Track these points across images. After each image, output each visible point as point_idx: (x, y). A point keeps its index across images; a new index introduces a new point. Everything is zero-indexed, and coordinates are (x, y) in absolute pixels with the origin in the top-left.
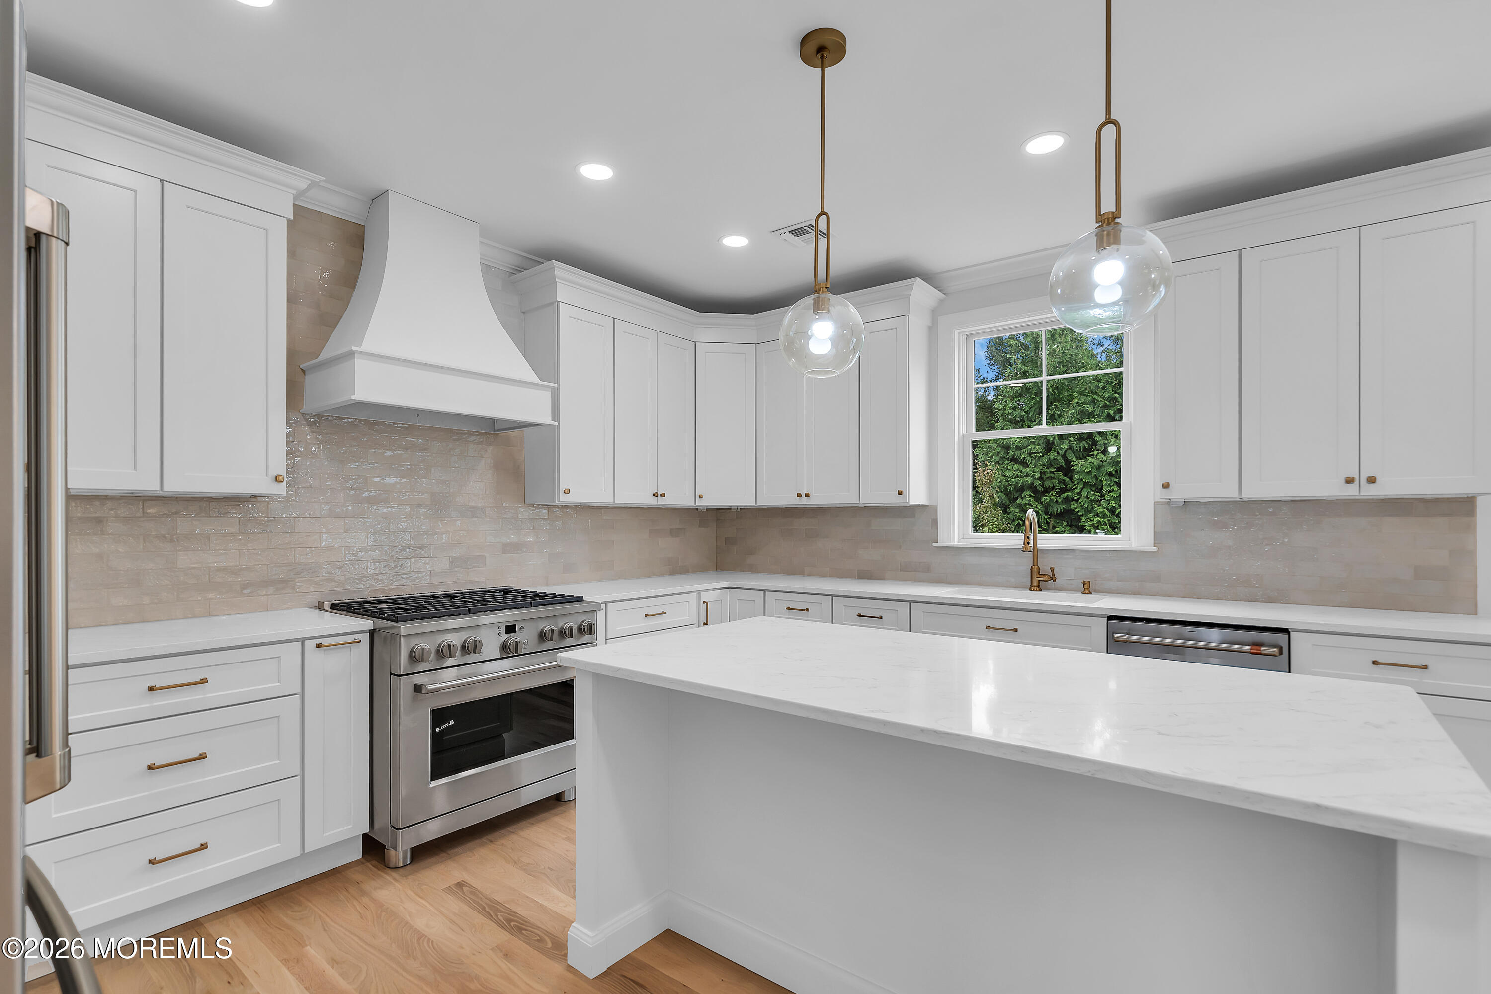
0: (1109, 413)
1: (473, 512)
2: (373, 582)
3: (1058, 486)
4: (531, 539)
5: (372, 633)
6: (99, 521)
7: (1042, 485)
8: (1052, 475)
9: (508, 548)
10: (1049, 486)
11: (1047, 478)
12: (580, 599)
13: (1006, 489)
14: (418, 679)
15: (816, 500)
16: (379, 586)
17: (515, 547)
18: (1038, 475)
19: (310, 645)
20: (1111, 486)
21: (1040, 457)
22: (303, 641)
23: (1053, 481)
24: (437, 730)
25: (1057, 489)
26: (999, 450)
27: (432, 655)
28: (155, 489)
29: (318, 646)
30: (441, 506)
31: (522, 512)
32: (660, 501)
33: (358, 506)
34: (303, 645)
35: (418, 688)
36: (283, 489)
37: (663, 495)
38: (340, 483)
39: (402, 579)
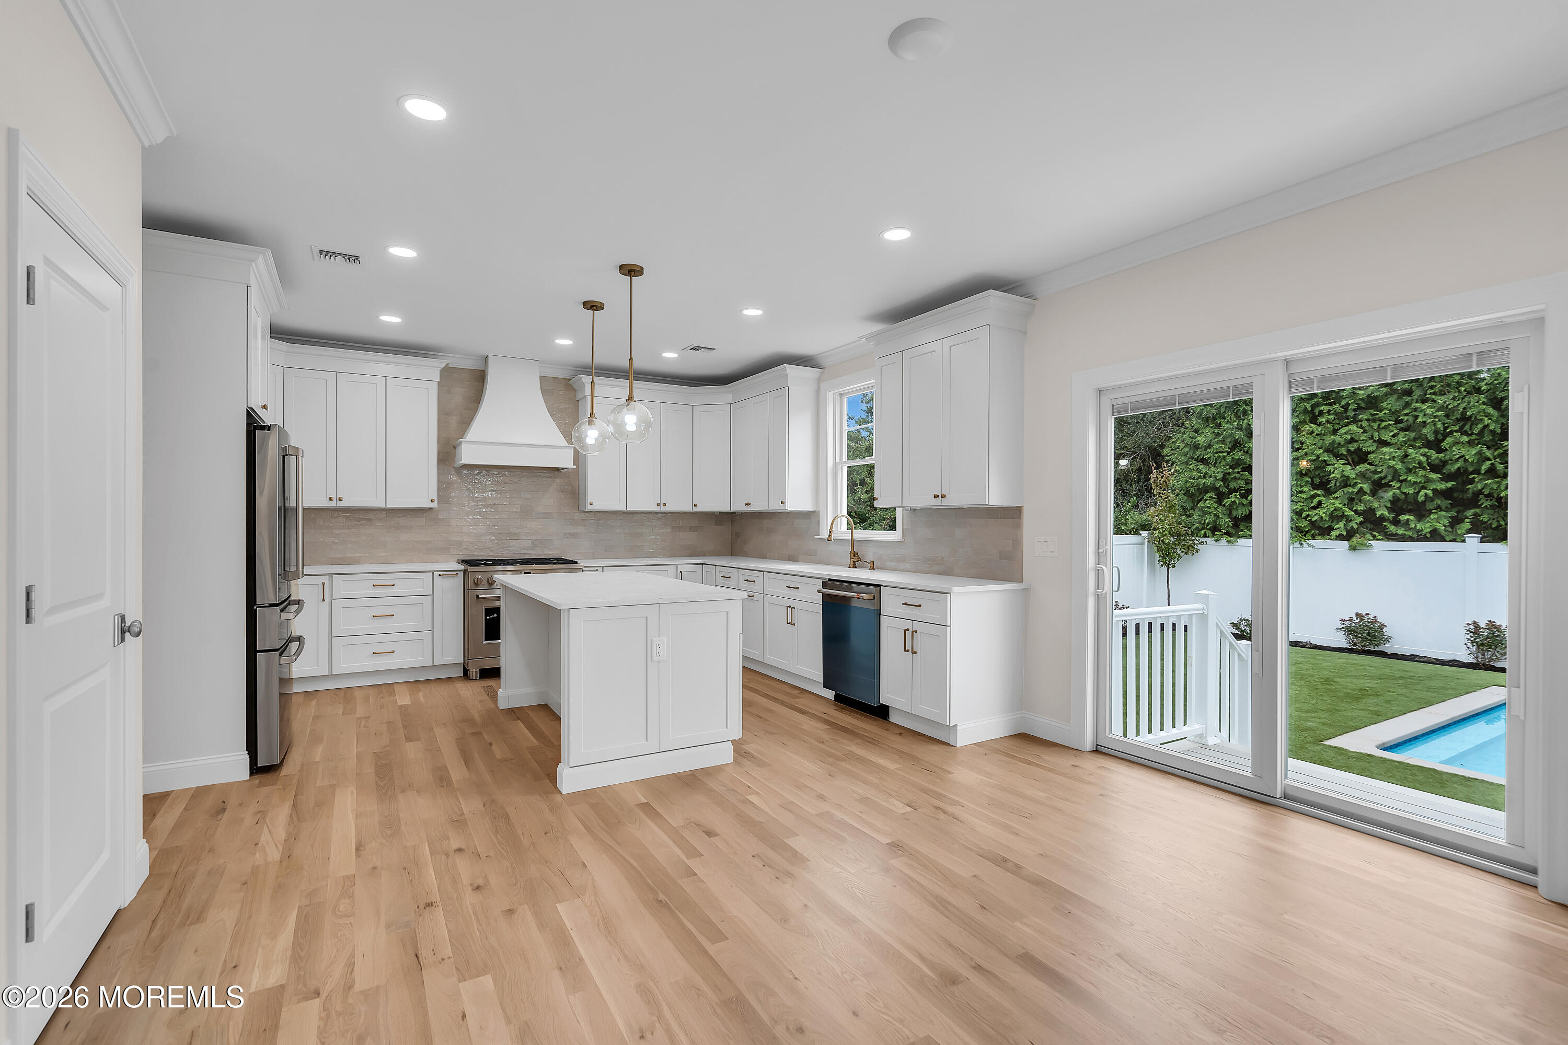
0: (1306, 408)
1: (547, 515)
2: (488, 551)
3: (1244, 487)
4: (583, 531)
5: (465, 571)
6: (370, 520)
7: (1227, 487)
8: (1237, 475)
10: (1235, 487)
11: (1232, 479)
12: (576, 563)
13: (1188, 491)
14: (478, 593)
15: (754, 508)
16: (491, 553)
17: (573, 535)
18: (1220, 476)
19: (436, 574)
20: (1301, 487)
21: (1224, 457)
22: (433, 572)
23: (1239, 481)
24: (488, 618)
25: (1242, 490)
26: (1186, 450)
27: (485, 582)
28: (383, 506)
29: (440, 575)
30: (526, 512)
31: (577, 516)
32: (663, 509)
33: (480, 513)
34: (433, 574)
35: (477, 596)
36: (435, 505)
37: (664, 505)
38: (471, 502)
39: (504, 551)
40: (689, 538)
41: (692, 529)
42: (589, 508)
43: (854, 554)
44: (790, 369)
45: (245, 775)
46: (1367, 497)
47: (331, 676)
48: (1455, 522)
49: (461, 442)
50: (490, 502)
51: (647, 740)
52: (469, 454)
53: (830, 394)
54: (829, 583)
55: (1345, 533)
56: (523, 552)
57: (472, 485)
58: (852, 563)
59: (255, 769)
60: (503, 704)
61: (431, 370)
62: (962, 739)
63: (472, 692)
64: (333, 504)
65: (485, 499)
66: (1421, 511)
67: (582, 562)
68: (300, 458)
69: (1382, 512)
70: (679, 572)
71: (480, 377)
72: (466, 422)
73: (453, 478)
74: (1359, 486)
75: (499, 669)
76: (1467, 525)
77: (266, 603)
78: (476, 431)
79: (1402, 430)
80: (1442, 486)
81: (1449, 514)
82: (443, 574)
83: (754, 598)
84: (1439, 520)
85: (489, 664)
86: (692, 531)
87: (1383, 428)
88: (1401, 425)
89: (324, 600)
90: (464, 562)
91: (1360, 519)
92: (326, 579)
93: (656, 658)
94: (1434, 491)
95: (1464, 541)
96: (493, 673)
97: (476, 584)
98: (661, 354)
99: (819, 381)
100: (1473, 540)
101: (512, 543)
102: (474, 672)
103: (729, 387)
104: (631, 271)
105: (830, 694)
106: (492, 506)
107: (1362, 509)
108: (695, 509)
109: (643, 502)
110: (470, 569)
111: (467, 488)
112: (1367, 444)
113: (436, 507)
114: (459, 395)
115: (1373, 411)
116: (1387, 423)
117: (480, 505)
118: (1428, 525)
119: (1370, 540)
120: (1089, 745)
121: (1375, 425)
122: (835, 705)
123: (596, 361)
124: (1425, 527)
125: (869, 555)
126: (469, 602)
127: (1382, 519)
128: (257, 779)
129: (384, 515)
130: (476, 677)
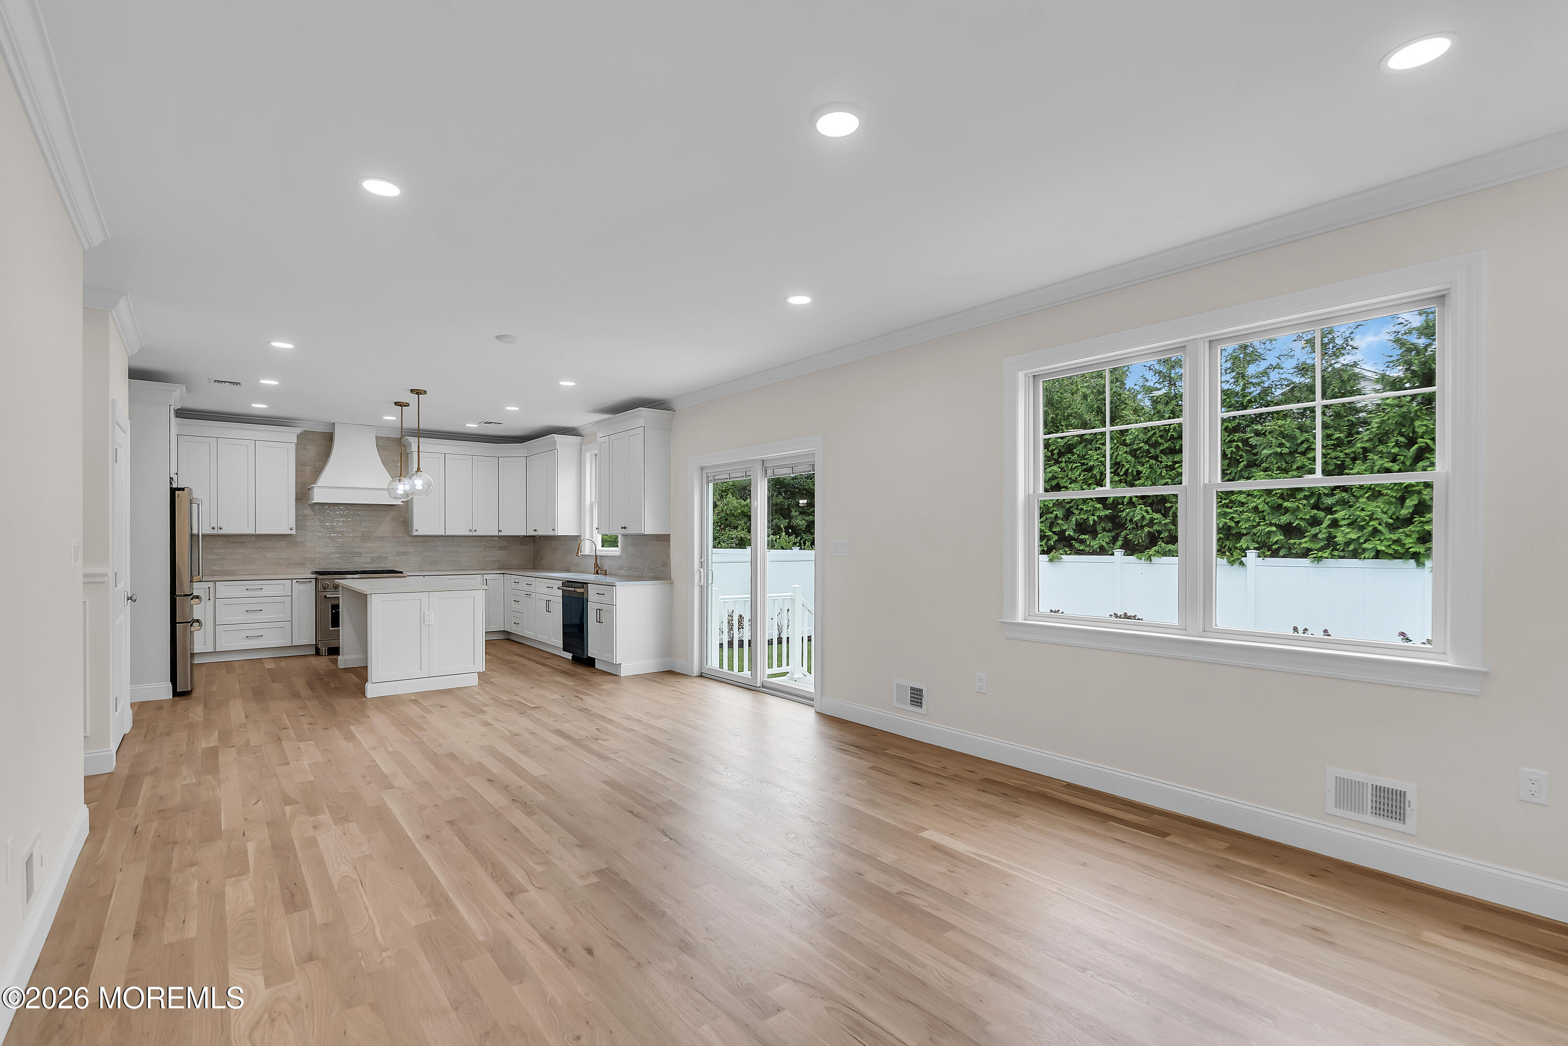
1: (382, 539)
2: (336, 566)
4: (412, 550)
5: (316, 579)
6: (243, 543)
9: (399, 554)
12: (402, 573)
14: (326, 594)
15: (539, 533)
16: (339, 567)
17: (405, 553)
19: (295, 581)
22: (292, 579)
24: (332, 612)
27: (331, 586)
28: (254, 533)
29: (297, 582)
30: (366, 537)
31: (408, 539)
32: (474, 534)
33: (330, 538)
34: (292, 581)
35: (325, 596)
36: (293, 532)
37: (475, 531)
38: (323, 529)
39: (348, 565)
40: (499, 555)
41: (501, 548)
42: (415, 533)
43: (596, 565)
44: (557, 437)
45: (169, 695)
46: (1060, 522)
47: (215, 653)
48: (1115, 539)
49: (314, 487)
50: (337, 529)
51: (421, 670)
52: (319, 495)
53: (588, 455)
54: (567, 583)
55: (1046, 549)
56: (364, 566)
57: (323, 517)
58: (596, 571)
59: (176, 694)
60: (341, 665)
61: (290, 436)
62: (624, 673)
63: (322, 662)
64: (215, 532)
65: (333, 527)
66: (1094, 533)
67: (405, 573)
68: (200, 505)
69: (1070, 532)
70: (484, 579)
71: (328, 438)
72: (318, 471)
73: (308, 512)
74: (1055, 512)
75: (338, 648)
76: (1119, 543)
77: (182, 594)
78: (325, 479)
79: (1085, 470)
80: (1103, 513)
81: (1109, 534)
82: (300, 581)
83: (531, 596)
84: (1103, 539)
85: (333, 644)
86: (501, 550)
87: (1074, 468)
88: (1085, 467)
89: (209, 600)
90: (316, 573)
91: (1056, 537)
92: (211, 585)
93: (426, 623)
94: (1098, 516)
95: (1113, 554)
96: (334, 651)
97: (325, 588)
98: (465, 425)
99: (581, 444)
100: (1119, 553)
101: (355, 559)
102: (323, 650)
103: (524, 445)
104: (418, 392)
105: (569, 656)
106: (339, 532)
107: (1057, 530)
108: (501, 534)
109: (456, 529)
110: (320, 577)
111: (319, 520)
112: (1064, 481)
113: (295, 533)
114: (312, 452)
115: (1069, 455)
116: (1076, 465)
117: (330, 531)
118: (1097, 542)
119: (1061, 554)
120: (696, 672)
121: (1070, 466)
122: (573, 663)
123: (420, 427)
124: (1095, 544)
125: (606, 565)
126: (319, 601)
127: (1071, 538)
128: (177, 699)
129: (254, 539)
130: (325, 654)
